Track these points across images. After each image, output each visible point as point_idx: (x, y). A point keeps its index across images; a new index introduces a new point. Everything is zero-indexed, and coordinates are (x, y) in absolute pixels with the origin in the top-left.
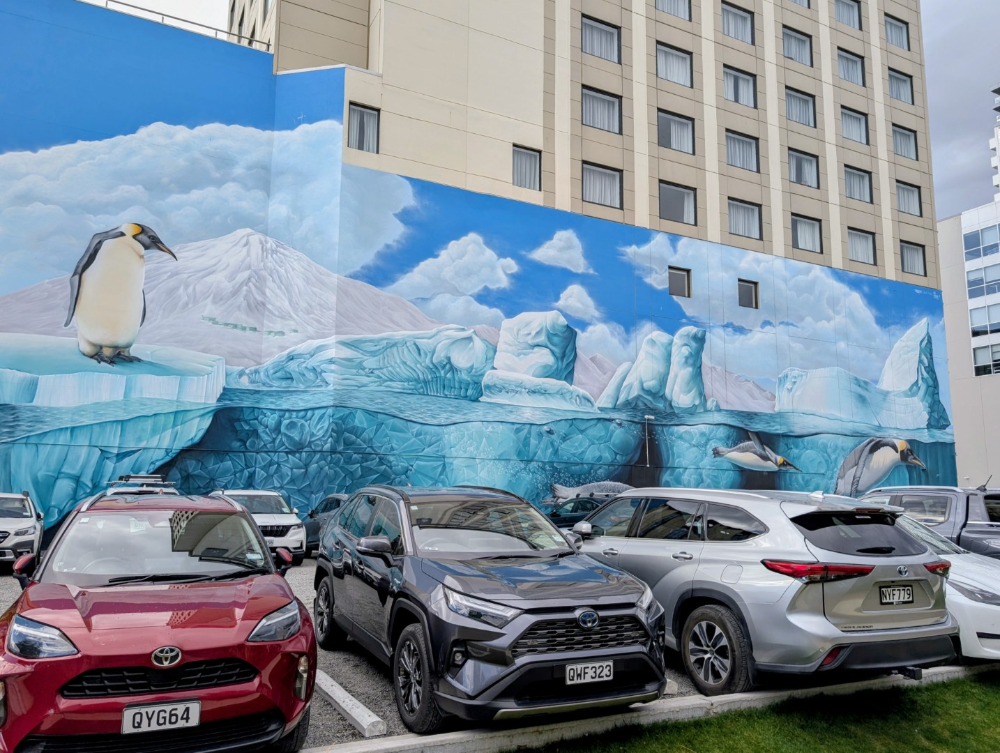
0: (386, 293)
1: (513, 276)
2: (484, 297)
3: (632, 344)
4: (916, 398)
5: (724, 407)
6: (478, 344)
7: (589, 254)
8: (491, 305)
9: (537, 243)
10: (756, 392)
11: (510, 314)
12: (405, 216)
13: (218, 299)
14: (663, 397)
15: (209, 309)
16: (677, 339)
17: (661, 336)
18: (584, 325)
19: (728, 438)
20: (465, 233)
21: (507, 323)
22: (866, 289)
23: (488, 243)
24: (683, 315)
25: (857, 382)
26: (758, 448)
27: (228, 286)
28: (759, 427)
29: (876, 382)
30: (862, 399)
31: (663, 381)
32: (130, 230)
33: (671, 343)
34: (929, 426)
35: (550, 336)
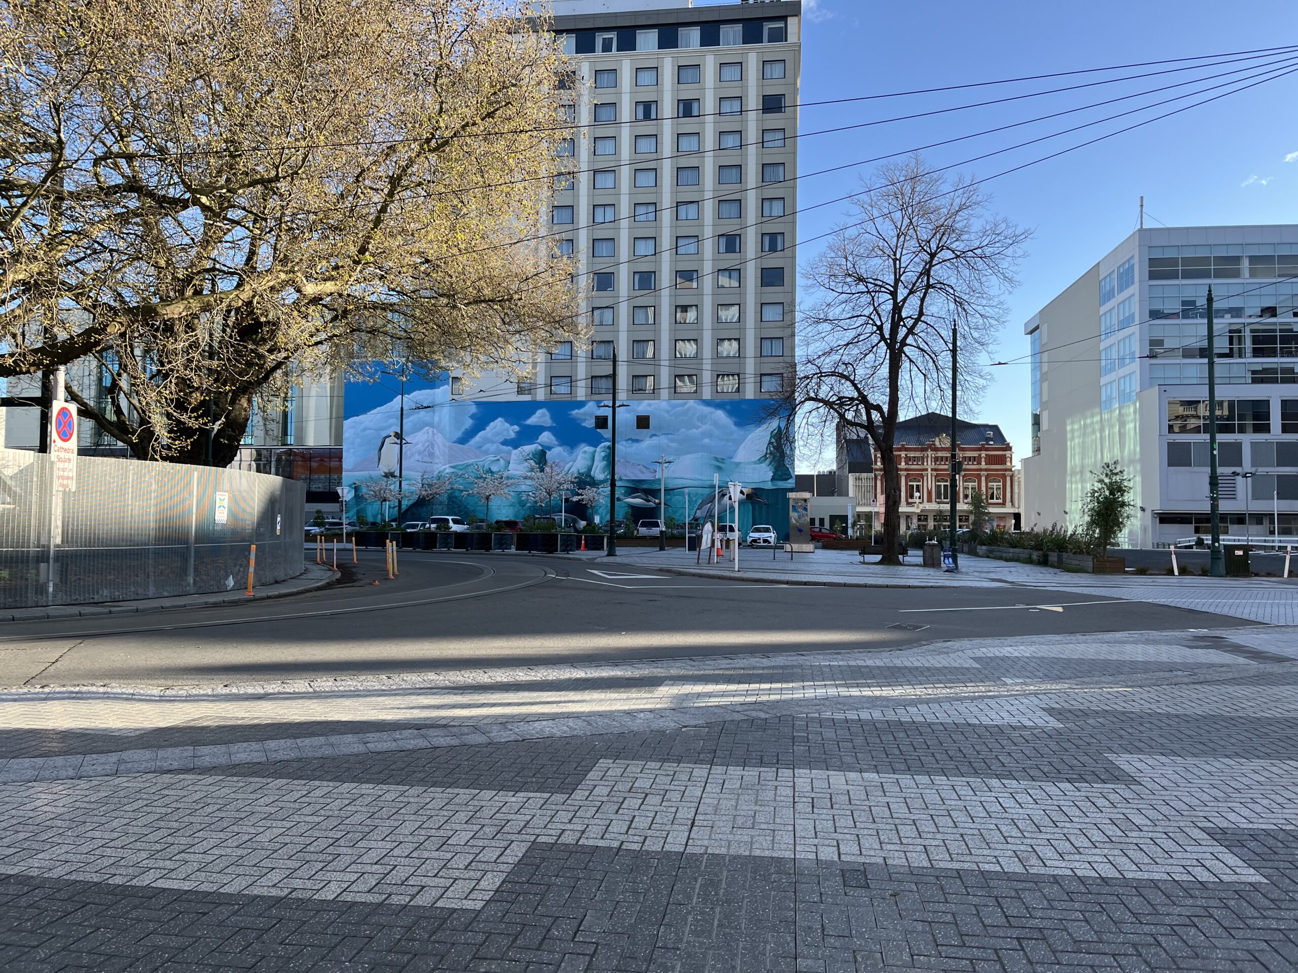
0: (466, 447)
1: (517, 433)
2: (505, 443)
3: (574, 454)
4: (763, 465)
5: (624, 478)
6: (502, 462)
7: (552, 418)
8: (507, 445)
9: (529, 417)
10: (644, 470)
11: (516, 448)
12: (473, 417)
13: (420, 453)
14: (590, 476)
15: (417, 457)
16: (598, 449)
17: (590, 449)
18: (550, 448)
19: (625, 492)
20: (496, 418)
21: (514, 452)
22: (728, 407)
23: (506, 421)
24: (602, 437)
25: (717, 459)
26: (644, 496)
27: (422, 449)
28: (645, 486)
29: (731, 458)
30: (719, 469)
31: (590, 469)
32: (392, 434)
33: (595, 451)
34: (772, 480)
35: (533, 455)
